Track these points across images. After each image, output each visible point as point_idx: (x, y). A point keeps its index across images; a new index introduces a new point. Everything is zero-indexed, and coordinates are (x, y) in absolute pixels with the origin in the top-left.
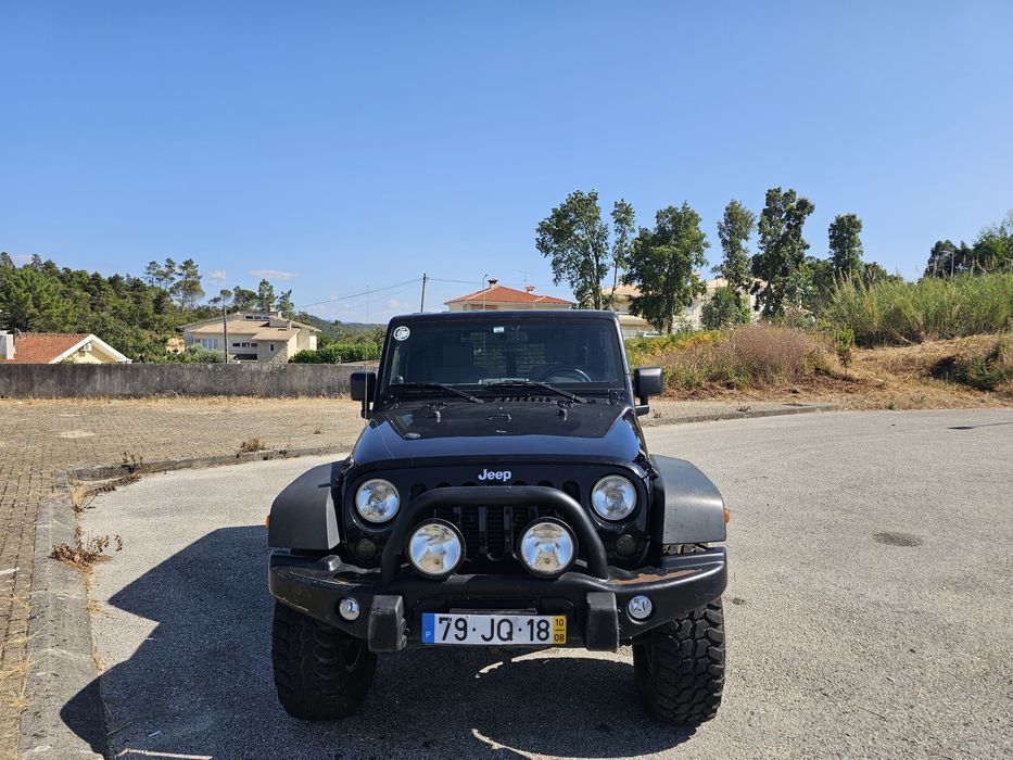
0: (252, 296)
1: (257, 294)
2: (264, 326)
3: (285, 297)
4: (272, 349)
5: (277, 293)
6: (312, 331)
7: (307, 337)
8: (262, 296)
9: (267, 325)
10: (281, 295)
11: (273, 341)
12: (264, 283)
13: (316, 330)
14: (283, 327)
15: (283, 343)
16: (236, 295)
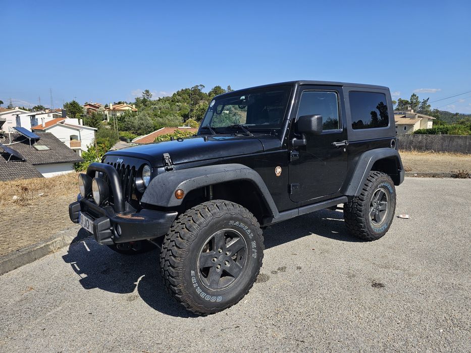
0: (407, 102)
1: (410, 101)
2: (402, 117)
3: (425, 102)
4: (405, 129)
5: (421, 100)
6: (429, 119)
7: (426, 122)
8: (412, 102)
9: (405, 117)
10: (423, 101)
11: (405, 125)
12: (414, 95)
13: (432, 118)
14: (413, 117)
15: (412, 126)
16: (399, 103)
